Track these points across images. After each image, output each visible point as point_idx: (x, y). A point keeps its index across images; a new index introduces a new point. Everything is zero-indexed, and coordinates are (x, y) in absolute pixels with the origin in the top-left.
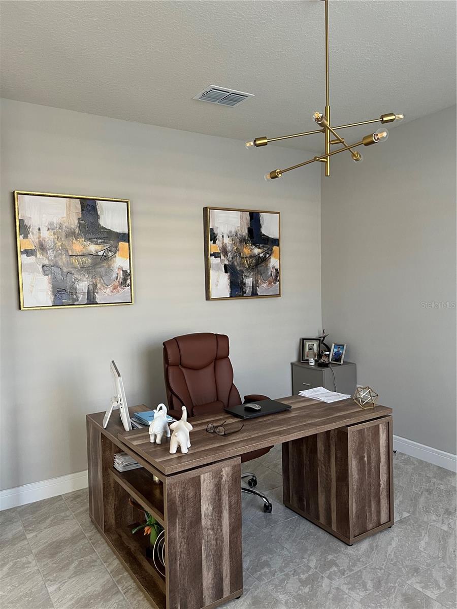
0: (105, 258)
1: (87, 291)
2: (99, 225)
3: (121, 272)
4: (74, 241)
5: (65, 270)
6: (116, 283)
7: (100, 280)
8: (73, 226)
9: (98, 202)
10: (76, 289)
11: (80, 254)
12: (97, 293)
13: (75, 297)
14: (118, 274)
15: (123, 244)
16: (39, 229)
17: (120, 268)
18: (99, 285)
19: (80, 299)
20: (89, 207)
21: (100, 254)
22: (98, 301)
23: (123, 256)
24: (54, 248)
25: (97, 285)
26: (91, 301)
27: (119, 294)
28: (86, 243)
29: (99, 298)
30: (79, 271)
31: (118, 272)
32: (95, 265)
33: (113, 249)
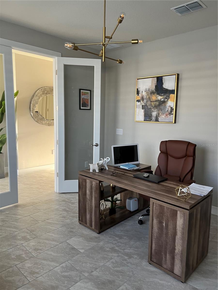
0: (164, 102)
1: (155, 116)
2: (163, 87)
3: (170, 108)
4: (153, 95)
5: (149, 107)
6: (167, 113)
7: (161, 112)
8: (153, 89)
9: (163, 77)
10: (152, 115)
11: (154, 100)
12: (159, 117)
13: (151, 118)
14: (168, 109)
15: (172, 95)
16: (142, 92)
17: (170, 106)
18: (160, 114)
19: (153, 119)
20: (160, 80)
21: (162, 100)
22: (159, 121)
23: (171, 100)
24: (146, 99)
25: (159, 114)
26: (157, 120)
27: (168, 118)
28: (157, 96)
29: (160, 119)
30: (154, 108)
31: (169, 108)
32: (159, 105)
33: (168, 98)
